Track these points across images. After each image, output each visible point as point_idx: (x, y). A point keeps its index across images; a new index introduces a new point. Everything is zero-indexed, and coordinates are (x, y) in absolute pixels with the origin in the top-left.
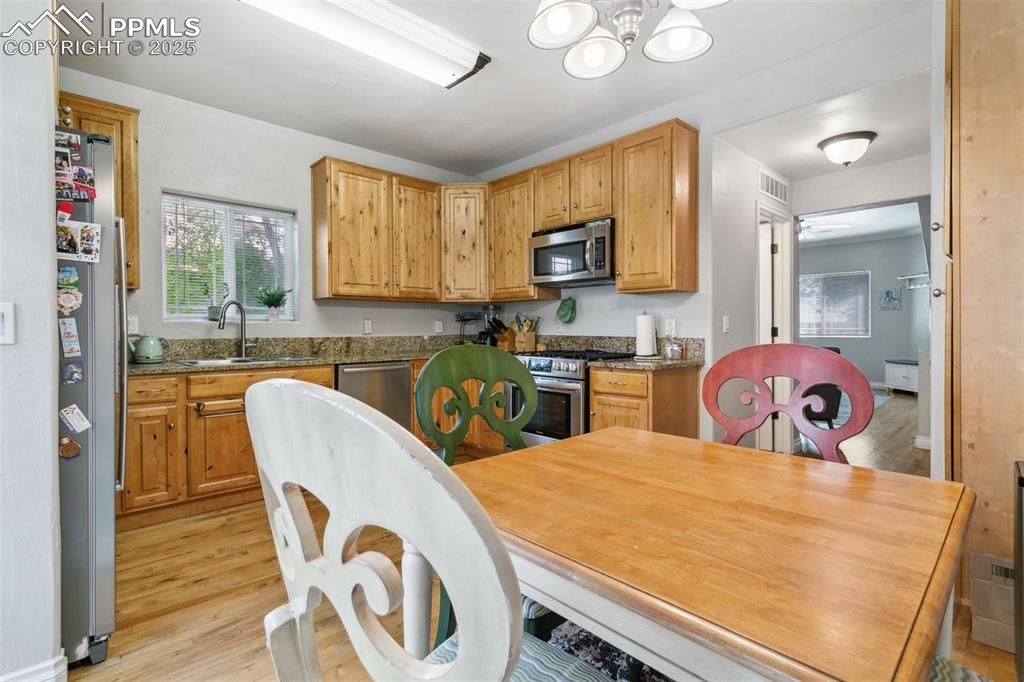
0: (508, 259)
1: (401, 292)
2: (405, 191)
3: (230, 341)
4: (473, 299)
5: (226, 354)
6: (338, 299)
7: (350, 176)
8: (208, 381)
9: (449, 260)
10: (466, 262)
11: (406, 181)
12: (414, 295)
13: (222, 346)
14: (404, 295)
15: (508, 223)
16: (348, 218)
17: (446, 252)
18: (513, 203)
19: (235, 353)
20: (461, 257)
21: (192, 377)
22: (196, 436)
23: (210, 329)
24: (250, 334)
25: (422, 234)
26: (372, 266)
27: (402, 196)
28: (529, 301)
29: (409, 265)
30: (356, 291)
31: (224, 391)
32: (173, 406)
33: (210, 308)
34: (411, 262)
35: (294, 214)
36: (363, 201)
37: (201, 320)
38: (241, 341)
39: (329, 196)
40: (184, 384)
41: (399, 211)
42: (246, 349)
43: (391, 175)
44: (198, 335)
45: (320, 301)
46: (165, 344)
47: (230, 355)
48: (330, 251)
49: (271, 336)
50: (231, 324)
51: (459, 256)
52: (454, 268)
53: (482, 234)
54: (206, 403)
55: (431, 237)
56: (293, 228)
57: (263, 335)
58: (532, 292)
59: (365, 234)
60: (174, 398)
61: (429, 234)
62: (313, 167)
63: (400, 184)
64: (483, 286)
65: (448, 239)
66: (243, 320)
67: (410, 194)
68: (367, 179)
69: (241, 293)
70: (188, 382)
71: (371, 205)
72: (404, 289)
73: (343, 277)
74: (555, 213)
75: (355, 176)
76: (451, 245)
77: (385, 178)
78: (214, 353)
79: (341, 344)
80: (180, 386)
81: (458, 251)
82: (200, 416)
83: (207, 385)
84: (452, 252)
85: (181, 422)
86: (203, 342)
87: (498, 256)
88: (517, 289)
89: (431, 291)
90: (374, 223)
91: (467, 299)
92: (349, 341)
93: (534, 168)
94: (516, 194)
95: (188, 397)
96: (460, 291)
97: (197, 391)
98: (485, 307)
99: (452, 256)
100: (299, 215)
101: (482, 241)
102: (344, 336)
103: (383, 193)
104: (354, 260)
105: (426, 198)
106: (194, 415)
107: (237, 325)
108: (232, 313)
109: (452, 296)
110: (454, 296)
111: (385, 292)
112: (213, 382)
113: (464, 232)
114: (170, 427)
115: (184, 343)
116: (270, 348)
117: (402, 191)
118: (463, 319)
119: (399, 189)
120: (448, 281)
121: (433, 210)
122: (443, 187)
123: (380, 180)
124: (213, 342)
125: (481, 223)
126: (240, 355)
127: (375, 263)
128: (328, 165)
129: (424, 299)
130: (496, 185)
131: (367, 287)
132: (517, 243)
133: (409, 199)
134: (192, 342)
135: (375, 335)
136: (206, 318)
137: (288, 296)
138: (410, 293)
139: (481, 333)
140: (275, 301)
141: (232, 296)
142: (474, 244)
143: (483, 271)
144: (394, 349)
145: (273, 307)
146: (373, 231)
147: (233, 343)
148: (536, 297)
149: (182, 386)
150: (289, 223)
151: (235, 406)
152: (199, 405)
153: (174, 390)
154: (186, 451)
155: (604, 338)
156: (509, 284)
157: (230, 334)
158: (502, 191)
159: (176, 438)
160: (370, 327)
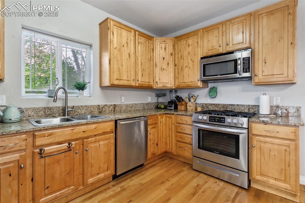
0: (186, 70)
1: (139, 84)
2: (141, 38)
3: (59, 108)
4: (168, 87)
5: (57, 115)
6: (113, 87)
7: (119, 28)
8: (47, 135)
9: (157, 70)
10: (165, 71)
11: (141, 34)
12: (144, 85)
13: (55, 110)
14: (140, 85)
15: (186, 53)
16: (118, 48)
17: (156, 67)
18: (189, 45)
19: (61, 114)
20: (162, 69)
21: (36, 133)
22: (39, 169)
23: (48, 102)
24: (70, 104)
25: (147, 58)
26: (127, 72)
27: (140, 41)
28: (198, 88)
29: (142, 71)
30: (121, 83)
31: (57, 140)
32: (24, 153)
33: (49, 91)
34: (143, 70)
35: (91, 46)
36: (124, 41)
37: (44, 97)
38: (65, 108)
39: (109, 37)
40: (31, 138)
41: (138, 47)
42: (68, 112)
43: (135, 31)
44: (42, 105)
45: (103, 88)
46: (22, 111)
47: (59, 115)
48: (110, 63)
49: (80, 105)
50: (60, 99)
51: (162, 68)
52: (159, 74)
53: (172, 59)
54: (46, 149)
55: (150, 60)
56: (90, 53)
57: (76, 104)
58: (200, 84)
59: (125, 56)
60: (24, 147)
61: (149, 59)
62: (100, 24)
63: (139, 35)
64: (172, 82)
65: (157, 62)
66: (66, 97)
67: (142, 40)
68: (125, 31)
69: (65, 83)
70: (34, 136)
71: (127, 43)
72: (140, 83)
73: (116, 76)
74: (213, 48)
75: (121, 29)
76: (158, 64)
77: (133, 31)
78: (50, 114)
79: (111, 107)
80: (28, 140)
81: (161, 67)
82: (42, 157)
83: (46, 138)
84: (159, 66)
85: (29, 162)
86: (45, 108)
87: (180, 68)
88: (191, 83)
89: (150, 84)
90: (128, 51)
91: (165, 87)
92: (115, 106)
93: (201, 29)
94: (190, 41)
95: (34, 146)
96: (162, 84)
97: (39, 142)
98: (171, 91)
99: (159, 69)
100: (93, 46)
101: (172, 62)
102: (113, 104)
103: (132, 38)
104: (120, 68)
105: (149, 43)
106: (37, 157)
107: (63, 99)
108: (60, 93)
109: (158, 86)
110: (160, 86)
111: (133, 84)
112: (49, 136)
113: (164, 58)
114: (21, 167)
115: (34, 109)
116: (79, 111)
117: (140, 38)
118: (158, 96)
119: (139, 37)
120: (157, 80)
121: (151, 48)
122: (154, 39)
123: (131, 32)
124: (50, 109)
125: (171, 54)
126: (64, 115)
127: (129, 70)
128: (109, 22)
129: (148, 87)
130: (179, 38)
131: (126, 81)
132: (191, 63)
133: (142, 42)
134: (38, 109)
135: (125, 103)
136: (46, 96)
137: (88, 85)
138: (143, 84)
139: (169, 102)
140: (81, 87)
141: (60, 85)
142: (168, 64)
143: (172, 75)
144: (133, 109)
145: (81, 90)
146: (128, 56)
147: (61, 109)
148: (201, 87)
149: (30, 140)
150: (88, 50)
151: (63, 148)
152: (41, 150)
153: (24, 143)
154: (32, 180)
155: (234, 105)
156: (186, 80)
157: (59, 104)
158: (181, 40)
159: (25, 173)
160: (124, 99)
